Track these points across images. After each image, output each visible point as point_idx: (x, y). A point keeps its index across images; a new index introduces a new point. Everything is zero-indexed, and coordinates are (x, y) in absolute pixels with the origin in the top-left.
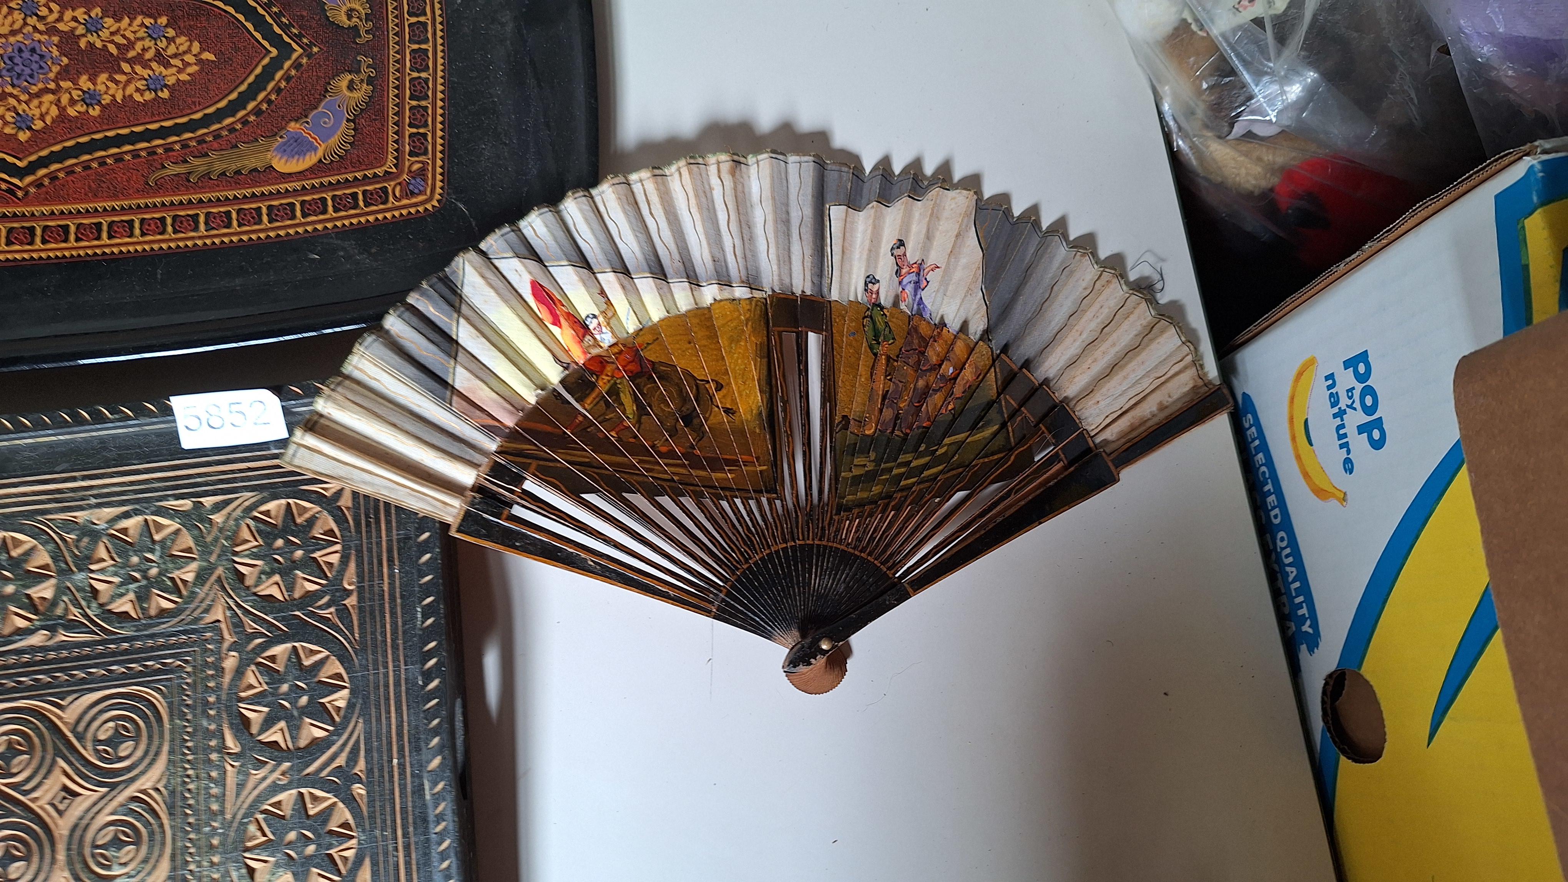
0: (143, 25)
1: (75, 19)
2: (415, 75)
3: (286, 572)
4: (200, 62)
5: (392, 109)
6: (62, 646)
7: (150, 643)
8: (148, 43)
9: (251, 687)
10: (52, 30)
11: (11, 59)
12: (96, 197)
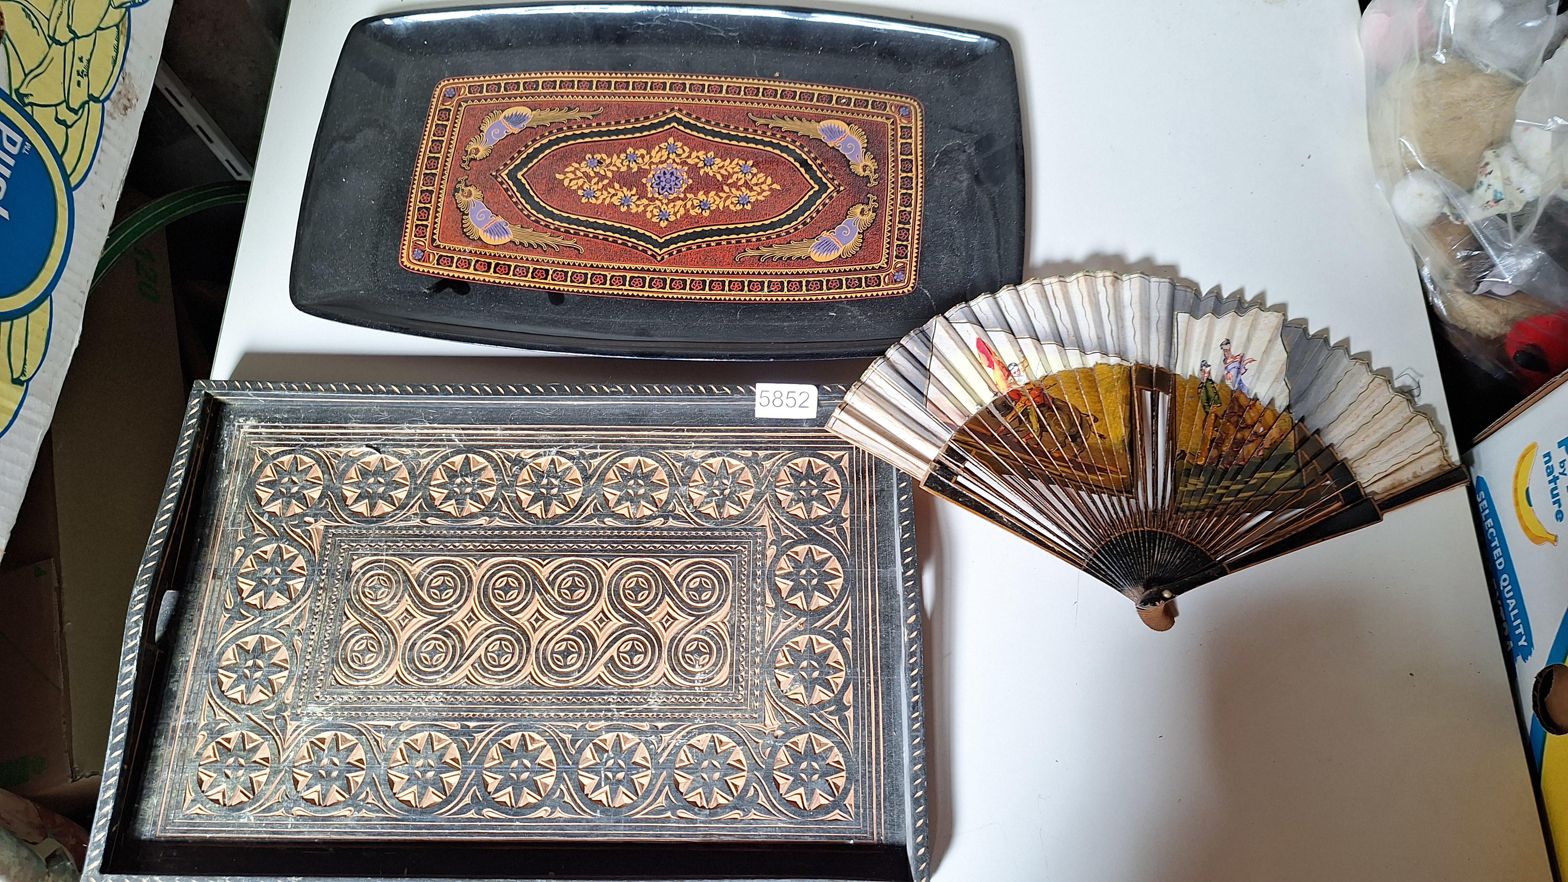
0: (738, 164)
1: (698, 157)
2: (903, 208)
3: (808, 501)
4: (771, 189)
5: (887, 228)
6: (670, 529)
7: (724, 534)
8: (740, 175)
9: (781, 569)
10: (684, 163)
11: (659, 178)
12: (703, 265)
